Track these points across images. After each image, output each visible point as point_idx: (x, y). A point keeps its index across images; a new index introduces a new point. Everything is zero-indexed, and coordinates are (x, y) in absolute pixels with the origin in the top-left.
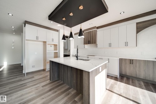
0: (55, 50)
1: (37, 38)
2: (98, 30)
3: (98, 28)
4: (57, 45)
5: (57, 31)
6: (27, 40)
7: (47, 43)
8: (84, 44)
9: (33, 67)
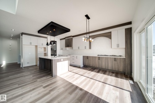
0: (44, 51)
1: (31, 43)
2: (73, 38)
3: (73, 37)
4: (46, 48)
5: (46, 38)
6: (24, 45)
7: (38, 47)
8: (66, 47)
9: (28, 63)
